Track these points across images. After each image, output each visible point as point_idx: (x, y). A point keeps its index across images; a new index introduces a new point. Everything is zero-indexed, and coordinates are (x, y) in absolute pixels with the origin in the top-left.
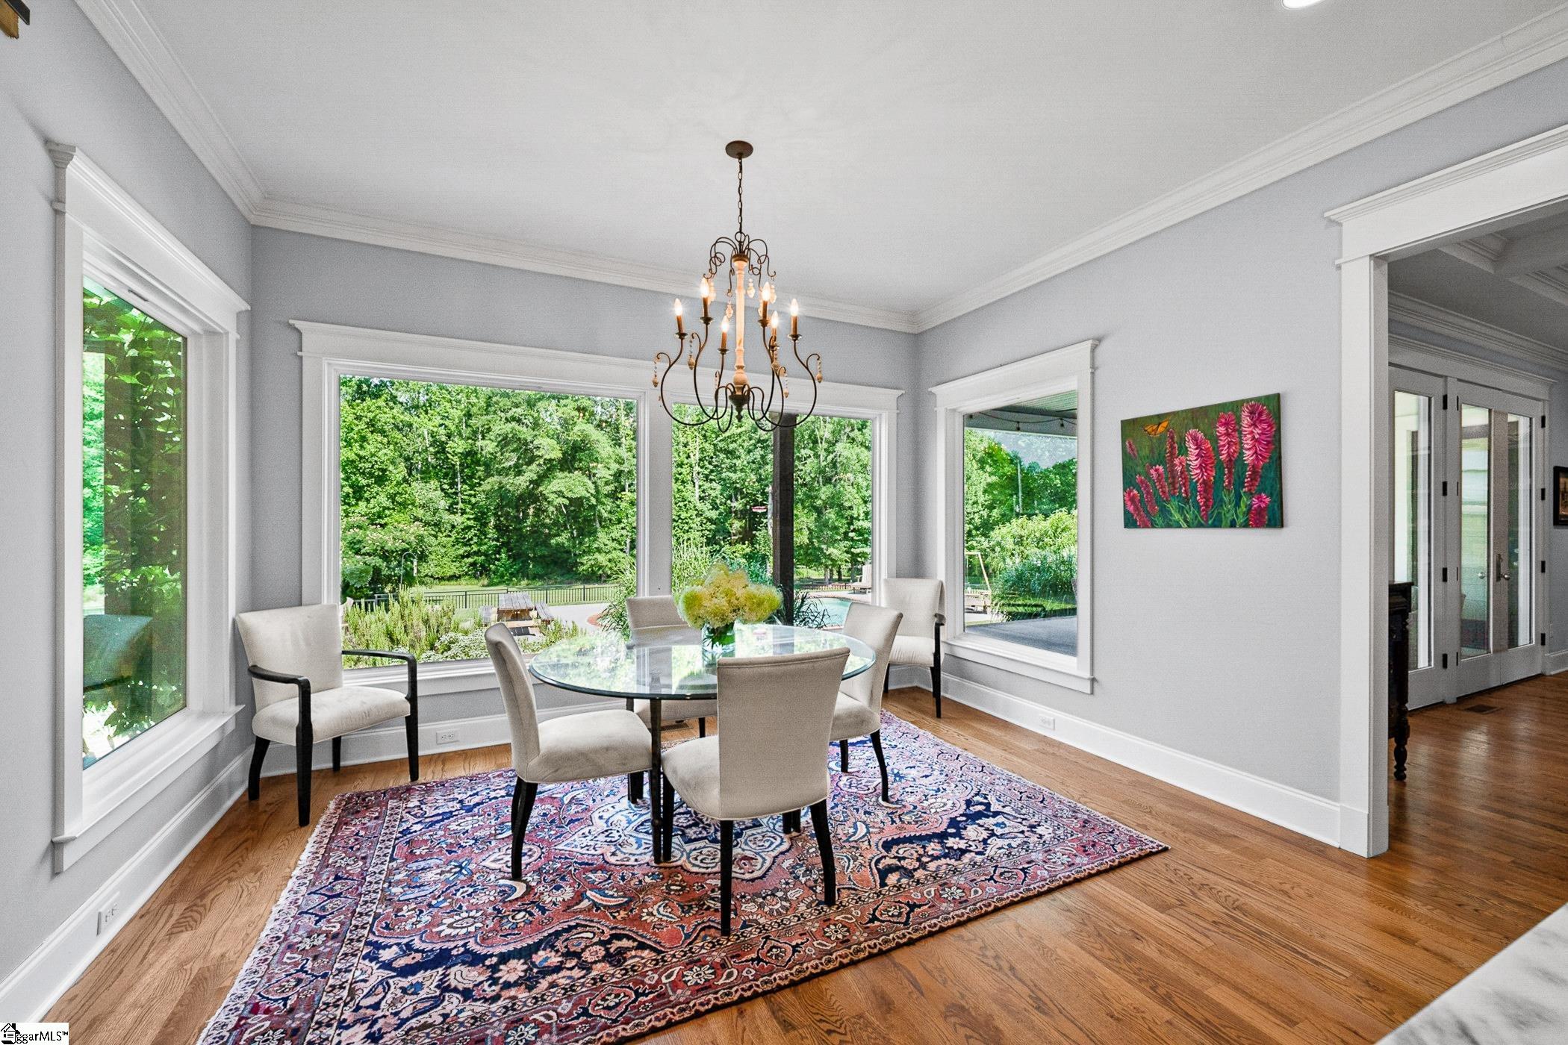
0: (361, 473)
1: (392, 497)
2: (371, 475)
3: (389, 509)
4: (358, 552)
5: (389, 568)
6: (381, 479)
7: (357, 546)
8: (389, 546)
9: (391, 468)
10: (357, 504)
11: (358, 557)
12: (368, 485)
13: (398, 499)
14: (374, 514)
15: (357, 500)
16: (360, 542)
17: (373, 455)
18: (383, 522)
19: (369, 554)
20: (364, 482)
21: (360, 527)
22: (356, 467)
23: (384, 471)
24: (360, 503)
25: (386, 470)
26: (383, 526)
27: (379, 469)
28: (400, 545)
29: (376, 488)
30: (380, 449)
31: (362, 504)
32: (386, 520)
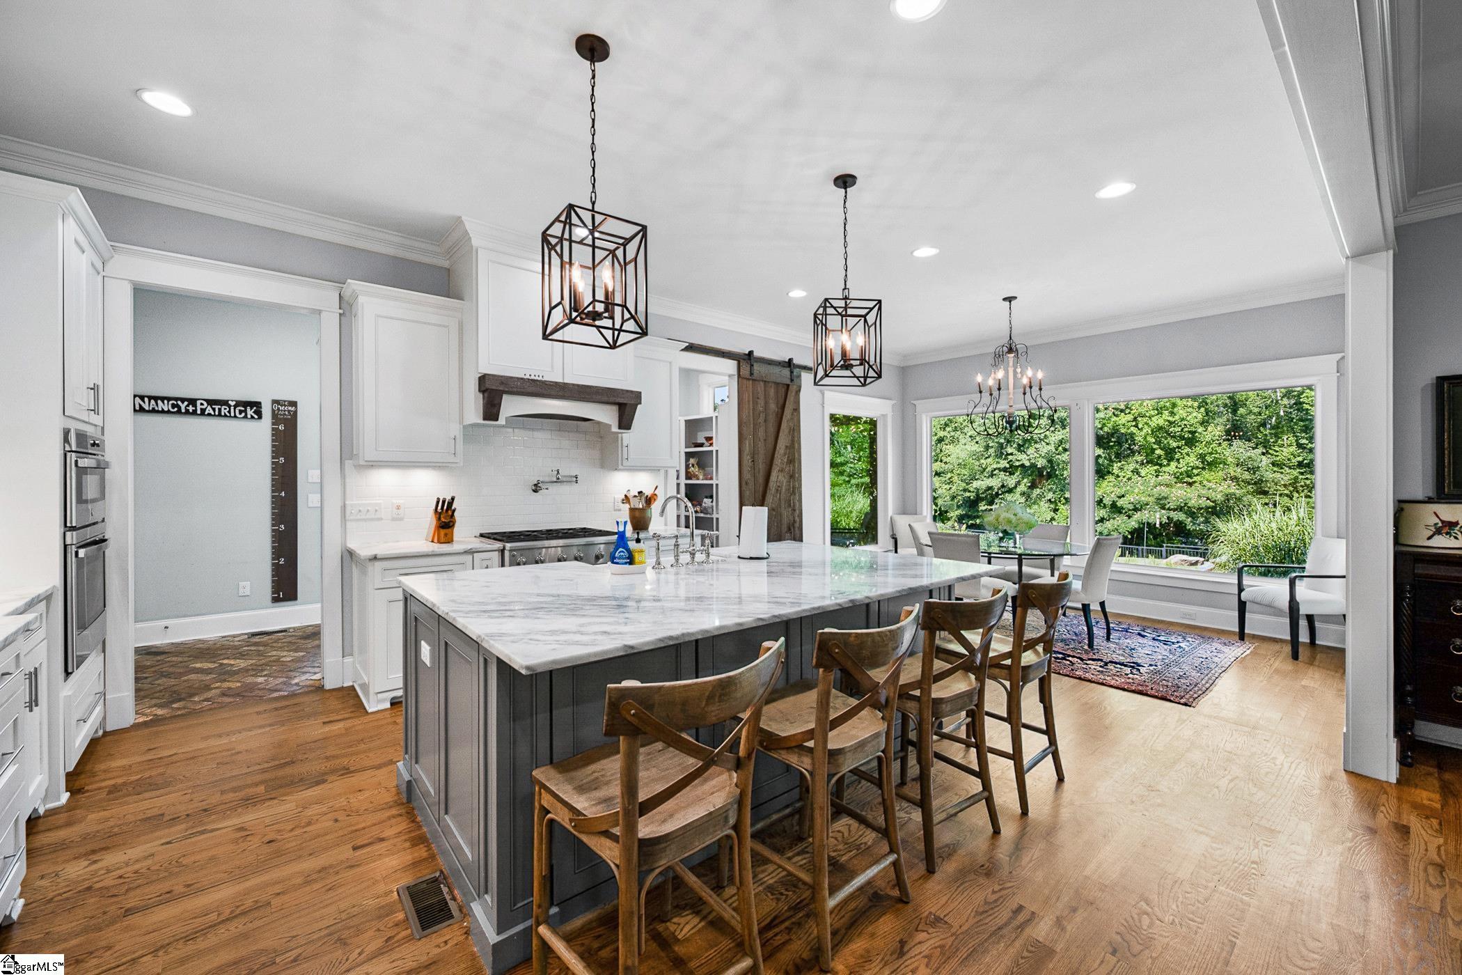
0: (1172, 437)
1: (1202, 457)
2: (1182, 438)
3: (1198, 468)
4: (1163, 508)
5: (1194, 524)
6: (1191, 442)
7: (1161, 502)
8: (1192, 503)
9: (1200, 429)
10: (1168, 465)
11: (1163, 511)
12: (1178, 447)
13: (1209, 459)
14: (1181, 474)
15: (1169, 461)
16: (1166, 498)
17: (1182, 419)
18: (1191, 481)
19: (1174, 510)
20: (1175, 445)
21: (1167, 485)
22: (1166, 432)
23: (1193, 433)
24: (1172, 463)
25: (1195, 432)
26: (1190, 484)
27: (1189, 432)
28: (1204, 503)
29: (1187, 449)
30: (1191, 413)
31: (1173, 464)
32: (1195, 479)
